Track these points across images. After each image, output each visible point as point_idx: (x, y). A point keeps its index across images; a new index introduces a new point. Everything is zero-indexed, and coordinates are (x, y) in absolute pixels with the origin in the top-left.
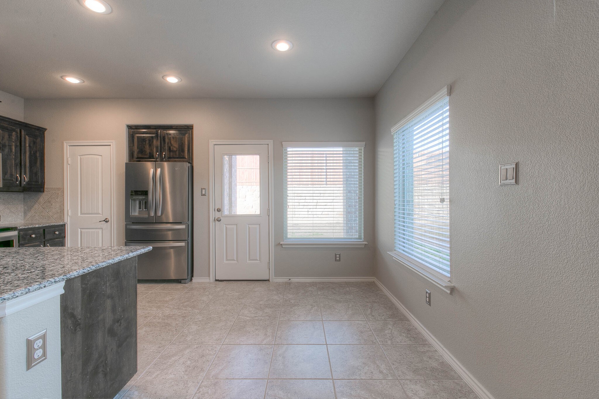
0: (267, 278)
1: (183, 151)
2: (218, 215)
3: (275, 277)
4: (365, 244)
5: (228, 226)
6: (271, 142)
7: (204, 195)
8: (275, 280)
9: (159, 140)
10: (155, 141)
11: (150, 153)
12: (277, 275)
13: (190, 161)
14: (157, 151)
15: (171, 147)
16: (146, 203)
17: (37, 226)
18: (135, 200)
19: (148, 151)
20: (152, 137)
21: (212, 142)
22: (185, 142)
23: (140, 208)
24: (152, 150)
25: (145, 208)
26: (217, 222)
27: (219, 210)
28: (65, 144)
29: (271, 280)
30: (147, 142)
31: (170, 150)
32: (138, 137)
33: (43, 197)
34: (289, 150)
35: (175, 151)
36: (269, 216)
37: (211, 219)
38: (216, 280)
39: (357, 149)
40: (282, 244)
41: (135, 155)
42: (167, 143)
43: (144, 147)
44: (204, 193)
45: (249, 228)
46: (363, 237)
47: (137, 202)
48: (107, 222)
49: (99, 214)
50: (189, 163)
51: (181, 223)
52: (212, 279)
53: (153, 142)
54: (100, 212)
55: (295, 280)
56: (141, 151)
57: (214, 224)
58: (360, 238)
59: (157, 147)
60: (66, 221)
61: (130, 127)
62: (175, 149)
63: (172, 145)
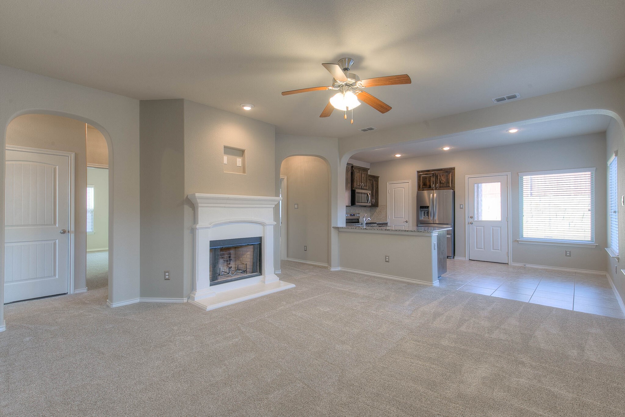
0: (507, 262)
1: (448, 183)
2: (471, 220)
3: (512, 262)
4: (596, 245)
5: (478, 227)
6: (509, 174)
7: (462, 208)
8: (513, 264)
9: (434, 178)
10: (432, 178)
11: (429, 185)
12: (514, 260)
13: (453, 188)
14: (433, 184)
15: (441, 181)
16: (427, 212)
17: (381, 223)
18: (421, 211)
19: (428, 184)
20: (431, 176)
21: (467, 177)
22: (449, 178)
23: (424, 215)
24: (430, 183)
25: (427, 215)
26: (470, 225)
27: (471, 217)
28: (387, 183)
29: (509, 264)
30: (428, 179)
31: (440, 183)
32: (422, 177)
33: (378, 209)
34: (524, 177)
35: (444, 183)
36: (508, 222)
37: (466, 223)
38: (470, 260)
39: (590, 173)
40: (518, 241)
41: (421, 187)
42: (439, 180)
43: (426, 182)
44: (462, 207)
45: (493, 229)
46: (594, 240)
47: (423, 212)
48: (407, 222)
49: (403, 218)
50: (453, 189)
51: (448, 224)
52: (467, 259)
53: (431, 179)
54: (404, 217)
55: (528, 266)
56: (425, 184)
57: (468, 225)
58: (592, 241)
59: (433, 182)
60: (388, 221)
61: (418, 172)
62: (443, 182)
63: (442, 180)
